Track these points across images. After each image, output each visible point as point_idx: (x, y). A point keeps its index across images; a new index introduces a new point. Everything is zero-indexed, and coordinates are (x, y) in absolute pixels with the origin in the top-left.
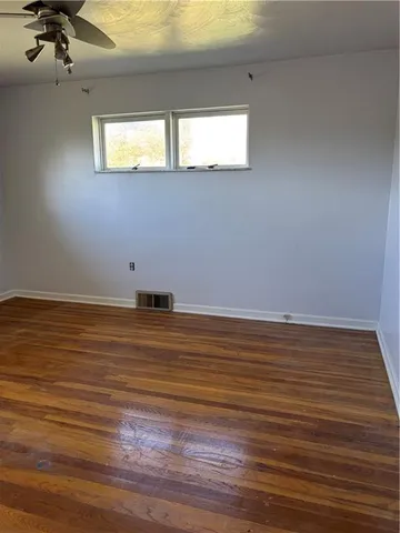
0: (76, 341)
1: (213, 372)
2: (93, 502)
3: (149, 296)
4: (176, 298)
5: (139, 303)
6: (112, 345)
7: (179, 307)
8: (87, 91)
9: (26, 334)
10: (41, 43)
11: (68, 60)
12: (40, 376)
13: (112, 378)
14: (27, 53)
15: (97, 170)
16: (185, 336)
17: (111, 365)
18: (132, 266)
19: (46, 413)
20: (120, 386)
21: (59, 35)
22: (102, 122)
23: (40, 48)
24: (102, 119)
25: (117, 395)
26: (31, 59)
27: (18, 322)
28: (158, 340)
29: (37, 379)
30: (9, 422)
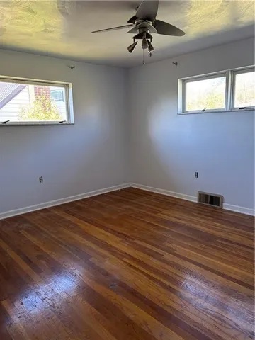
0: (154, 217)
1: (239, 256)
2: (131, 316)
3: (206, 196)
4: (225, 200)
5: (200, 200)
6: (175, 225)
7: (227, 206)
8: (176, 64)
9: (129, 209)
10: (136, 40)
11: (151, 48)
12: (129, 235)
13: (168, 245)
14: (129, 48)
15: (179, 113)
16: (226, 227)
17: (170, 236)
18: (197, 175)
19: (124, 257)
20: (171, 251)
21: (145, 34)
22: (184, 82)
23: (135, 43)
24: (184, 80)
25: (168, 256)
26: (131, 51)
27: (128, 202)
28: (206, 227)
29: (126, 236)
30: (105, 257)
